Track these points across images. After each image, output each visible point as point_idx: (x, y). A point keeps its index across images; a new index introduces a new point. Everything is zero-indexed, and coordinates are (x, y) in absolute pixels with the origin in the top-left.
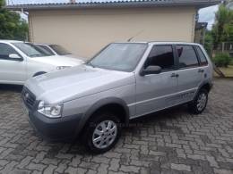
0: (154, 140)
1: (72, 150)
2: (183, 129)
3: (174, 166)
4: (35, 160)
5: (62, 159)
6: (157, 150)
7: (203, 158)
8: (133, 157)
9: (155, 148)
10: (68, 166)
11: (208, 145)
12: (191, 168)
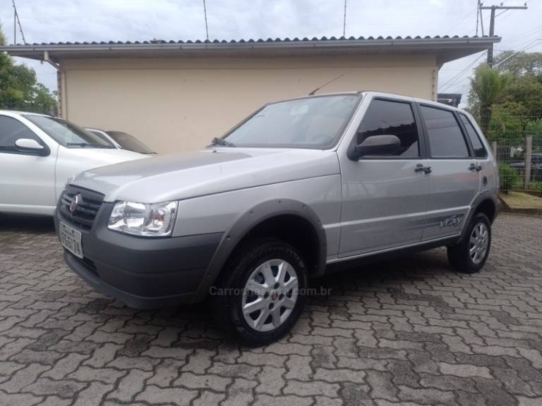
0: (384, 319)
1: (184, 340)
2: (446, 300)
3: (446, 368)
4: (91, 362)
5: (163, 360)
6: (397, 338)
7: (512, 353)
8: (340, 353)
9: (391, 335)
10: (180, 373)
11: (515, 328)
12: (492, 373)
